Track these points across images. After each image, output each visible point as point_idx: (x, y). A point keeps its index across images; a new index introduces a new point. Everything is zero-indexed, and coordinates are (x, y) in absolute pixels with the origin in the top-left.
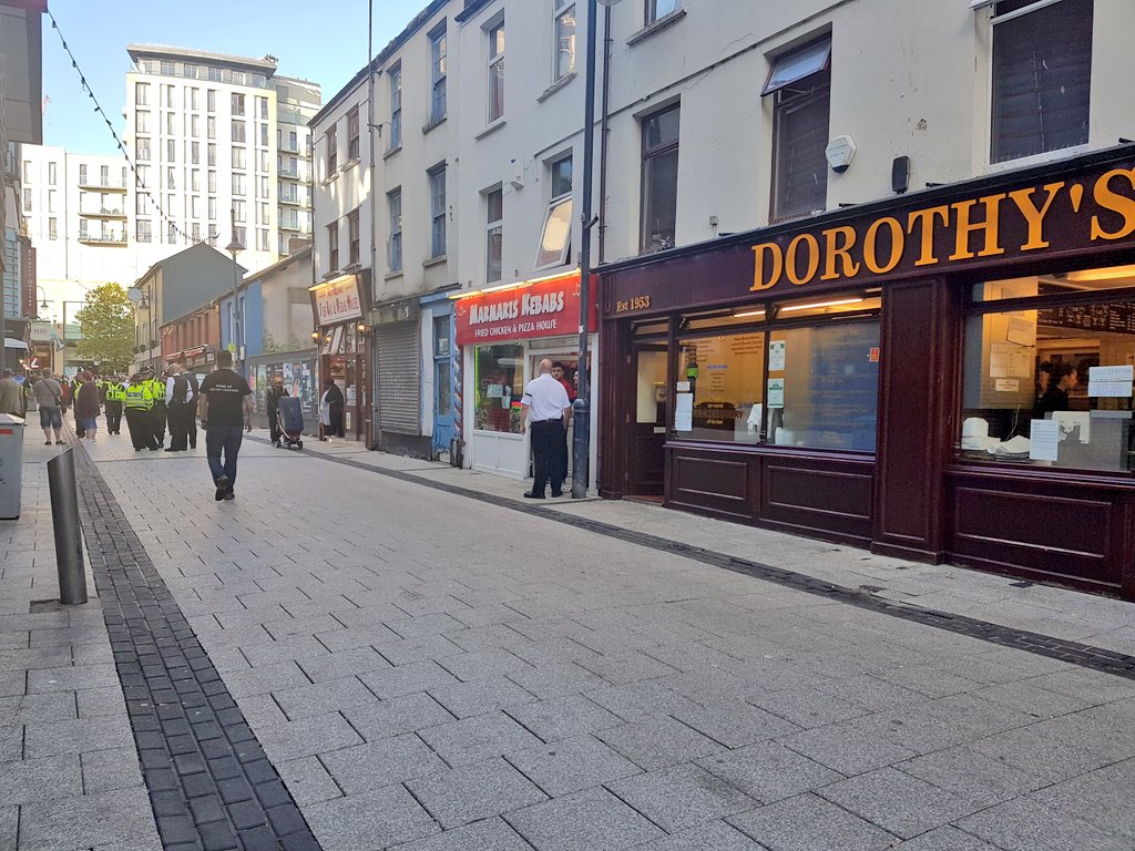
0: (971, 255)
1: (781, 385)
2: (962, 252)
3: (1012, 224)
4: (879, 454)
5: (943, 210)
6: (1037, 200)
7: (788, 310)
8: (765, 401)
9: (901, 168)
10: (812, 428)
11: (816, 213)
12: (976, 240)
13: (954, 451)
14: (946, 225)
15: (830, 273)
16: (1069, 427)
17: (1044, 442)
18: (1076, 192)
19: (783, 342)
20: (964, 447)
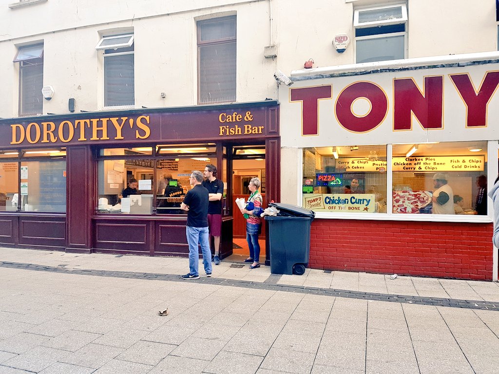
0: (98, 139)
1: (27, 185)
2: (95, 137)
3: (111, 129)
4: (67, 213)
5: (88, 121)
6: (120, 122)
7: (29, 153)
8: (19, 192)
9: (72, 102)
10: (41, 204)
11: (39, 115)
12: (99, 133)
13: (95, 210)
14: (89, 127)
15: (45, 140)
16: (135, 200)
17: (126, 206)
18: (131, 121)
19: (27, 167)
20: (99, 209)
